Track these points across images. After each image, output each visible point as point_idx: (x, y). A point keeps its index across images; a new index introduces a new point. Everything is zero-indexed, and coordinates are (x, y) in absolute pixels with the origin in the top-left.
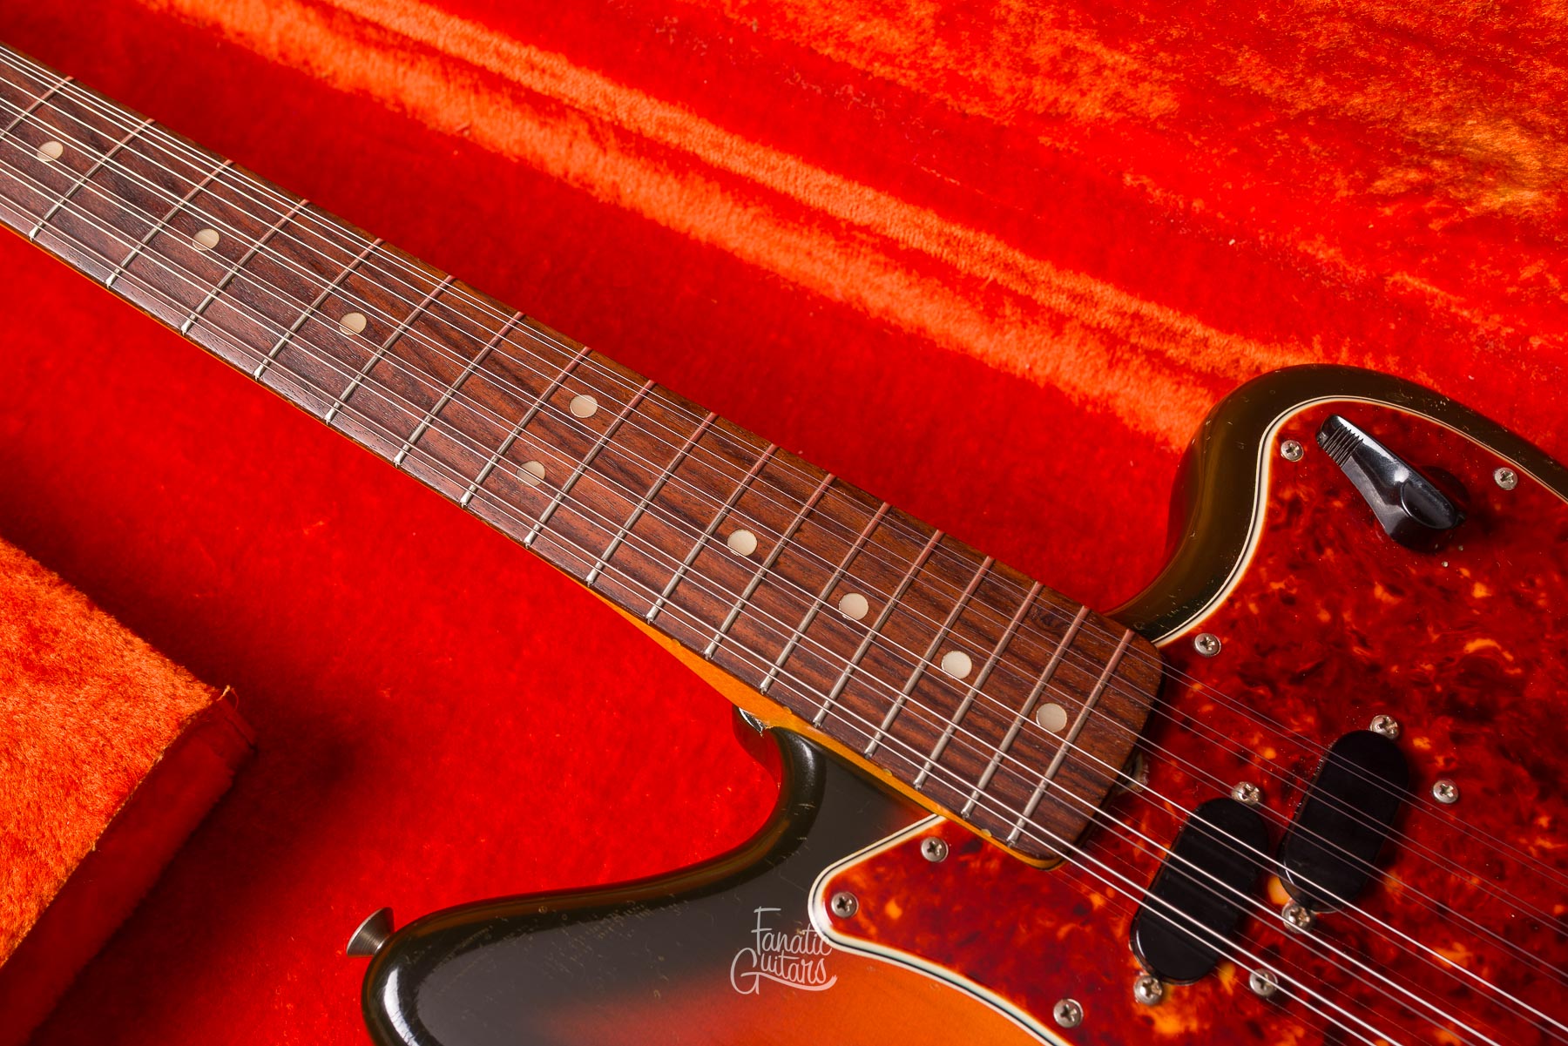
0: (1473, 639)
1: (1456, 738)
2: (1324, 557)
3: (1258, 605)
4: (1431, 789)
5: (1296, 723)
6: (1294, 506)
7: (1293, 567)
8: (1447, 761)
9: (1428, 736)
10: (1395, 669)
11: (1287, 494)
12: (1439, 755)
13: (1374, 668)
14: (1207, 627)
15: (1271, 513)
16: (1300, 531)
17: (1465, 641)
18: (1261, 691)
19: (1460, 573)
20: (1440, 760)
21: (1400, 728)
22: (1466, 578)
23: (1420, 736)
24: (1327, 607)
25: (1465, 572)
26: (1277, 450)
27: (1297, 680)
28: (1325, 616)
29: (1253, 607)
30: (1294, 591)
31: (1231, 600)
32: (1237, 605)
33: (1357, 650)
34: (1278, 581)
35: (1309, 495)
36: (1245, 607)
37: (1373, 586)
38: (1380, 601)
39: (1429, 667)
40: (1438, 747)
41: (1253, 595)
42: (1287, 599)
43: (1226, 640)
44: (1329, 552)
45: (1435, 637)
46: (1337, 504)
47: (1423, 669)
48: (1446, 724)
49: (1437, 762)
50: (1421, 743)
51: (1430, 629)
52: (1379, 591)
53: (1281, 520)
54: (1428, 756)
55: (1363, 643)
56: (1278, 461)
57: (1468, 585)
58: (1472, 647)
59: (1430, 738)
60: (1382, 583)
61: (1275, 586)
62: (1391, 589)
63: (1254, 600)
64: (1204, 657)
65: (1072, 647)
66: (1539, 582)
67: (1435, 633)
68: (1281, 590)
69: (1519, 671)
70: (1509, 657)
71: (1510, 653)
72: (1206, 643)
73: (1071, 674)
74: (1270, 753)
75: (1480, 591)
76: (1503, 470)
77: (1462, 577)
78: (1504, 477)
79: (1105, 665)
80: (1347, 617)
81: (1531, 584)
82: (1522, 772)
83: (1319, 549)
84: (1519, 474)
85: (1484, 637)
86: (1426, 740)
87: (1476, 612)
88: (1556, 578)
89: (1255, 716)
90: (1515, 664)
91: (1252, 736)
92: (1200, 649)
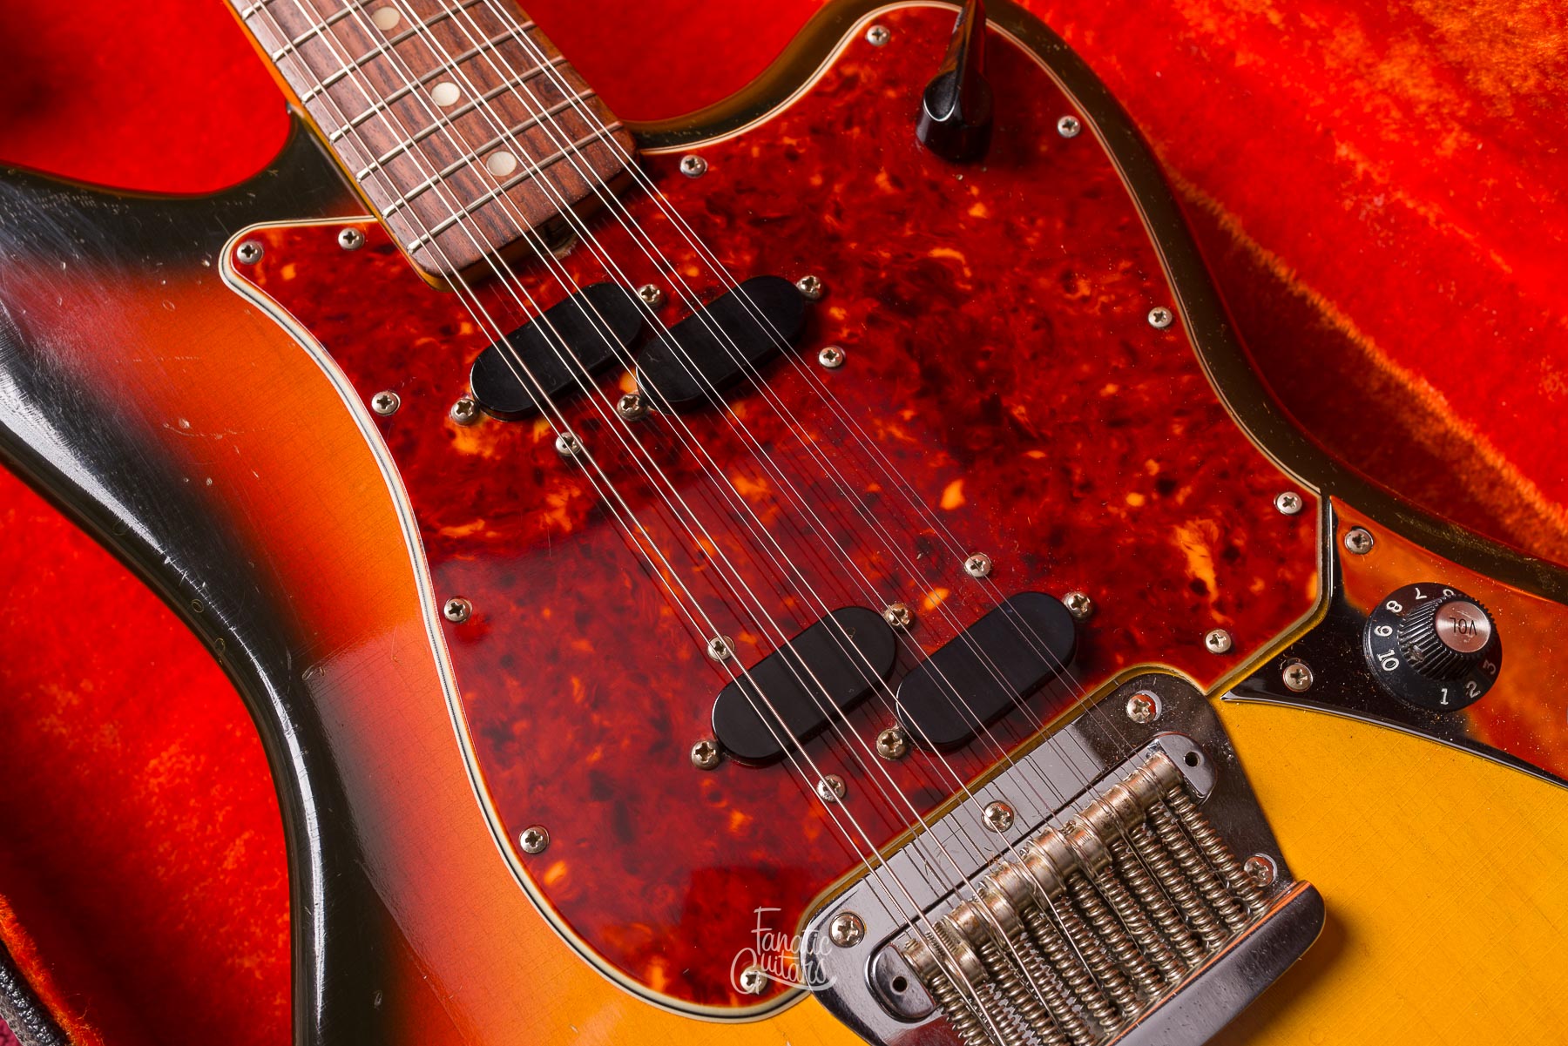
0: (943, 247)
1: (872, 320)
2: (848, 133)
3: (761, 152)
4: (820, 350)
5: (733, 256)
6: (850, 83)
7: (814, 131)
8: (850, 335)
9: (847, 309)
10: (853, 245)
11: (849, 71)
12: (847, 327)
13: (835, 238)
14: (701, 153)
15: (824, 81)
16: (839, 105)
17: (936, 246)
18: (718, 221)
19: (969, 189)
20: (845, 332)
21: (825, 291)
22: (972, 196)
23: (839, 307)
24: (824, 174)
25: (975, 191)
26: (865, 31)
27: (757, 222)
28: (817, 181)
29: (755, 151)
30: (802, 151)
31: (739, 139)
32: (743, 144)
33: (828, 218)
34: (792, 137)
35: (869, 78)
36: (749, 149)
37: (878, 172)
38: (877, 186)
39: (886, 255)
40: (851, 321)
41: (762, 141)
42: (791, 155)
43: (713, 169)
44: (856, 130)
45: (909, 233)
46: (891, 94)
47: (880, 255)
48: (871, 306)
49: (841, 332)
50: (837, 313)
51: (908, 225)
52: (882, 179)
53: (830, 90)
54: (837, 325)
55: (838, 214)
56: (861, 40)
57: (972, 201)
58: (938, 253)
59: (848, 312)
60: (887, 171)
61: (787, 141)
62: (893, 180)
63: (760, 146)
64: (683, 175)
65: (557, 117)
66: (1040, 222)
67: (911, 229)
68: (790, 146)
69: (969, 287)
70: (968, 273)
71: (972, 270)
72: (691, 164)
73: (541, 137)
74: (693, 272)
75: (978, 211)
76: (1070, 118)
77: (968, 193)
78: (1068, 125)
79: (576, 140)
80: (837, 188)
81: (1032, 221)
82: (915, 368)
83: (849, 125)
84: (1084, 127)
85: (955, 249)
86: (844, 312)
87: (962, 226)
88: (1059, 225)
89: (689, 235)
90: (969, 281)
91: (686, 253)
92: (684, 167)
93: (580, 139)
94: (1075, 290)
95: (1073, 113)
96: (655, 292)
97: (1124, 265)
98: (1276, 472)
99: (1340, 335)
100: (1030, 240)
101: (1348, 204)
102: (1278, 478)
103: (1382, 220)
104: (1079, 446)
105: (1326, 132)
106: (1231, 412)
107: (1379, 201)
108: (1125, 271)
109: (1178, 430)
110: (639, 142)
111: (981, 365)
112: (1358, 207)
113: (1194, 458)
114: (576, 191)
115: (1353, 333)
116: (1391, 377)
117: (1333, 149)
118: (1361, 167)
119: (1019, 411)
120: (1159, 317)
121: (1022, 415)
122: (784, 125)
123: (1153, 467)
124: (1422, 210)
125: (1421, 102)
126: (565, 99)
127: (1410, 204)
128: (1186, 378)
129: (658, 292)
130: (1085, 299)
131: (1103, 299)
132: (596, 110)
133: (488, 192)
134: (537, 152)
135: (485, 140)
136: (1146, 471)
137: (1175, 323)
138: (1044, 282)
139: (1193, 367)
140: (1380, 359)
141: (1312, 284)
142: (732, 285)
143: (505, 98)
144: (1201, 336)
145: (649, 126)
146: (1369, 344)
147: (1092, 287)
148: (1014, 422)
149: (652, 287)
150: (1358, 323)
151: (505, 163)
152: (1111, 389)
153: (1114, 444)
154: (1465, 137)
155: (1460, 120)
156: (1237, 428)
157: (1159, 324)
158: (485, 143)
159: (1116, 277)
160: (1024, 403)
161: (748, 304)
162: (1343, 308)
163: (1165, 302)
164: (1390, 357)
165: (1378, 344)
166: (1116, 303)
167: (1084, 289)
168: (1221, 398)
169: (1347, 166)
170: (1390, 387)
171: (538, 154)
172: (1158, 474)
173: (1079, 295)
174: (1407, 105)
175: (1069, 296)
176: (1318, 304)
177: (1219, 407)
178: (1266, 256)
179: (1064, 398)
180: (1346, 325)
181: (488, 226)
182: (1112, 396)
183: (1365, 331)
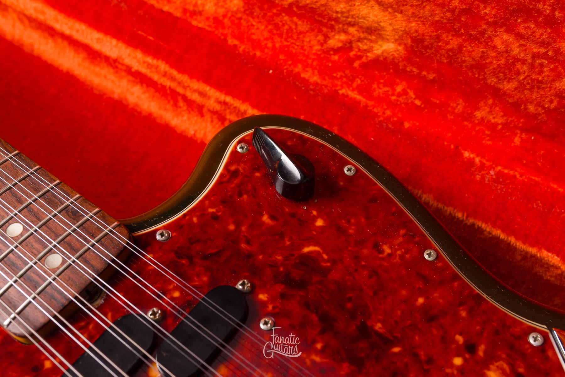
0: (308, 246)
1: (283, 296)
2: (241, 199)
3: (198, 219)
4: (259, 322)
5: (197, 280)
6: (235, 174)
7: (224, 202)
8: (274, 308)
9: (267, 293)
10: (261, 257)
11: (233, 168)
12: (271, 304)
13: (250, 256)
14: (166, 228)
15: (222, 175)
16: (233, 186)
17: (304, 246)
18: (184, 262)
19: (312, 213)
20: (270, 307)
21: (252, 286)
22: (314, 215)
23: (263, 293)
24: (234, 223)
25: (315, 213)
26: (235, 147)
27: (205, 257)
28: (232, 227)
29: (195, 220)
30: (220, 214)
31: (185, 215)
32: (187, 218)
33: (243, 245)
34: (212, 208)
35: (244, 169)
36: (191, 219)
37: (263, 215)
38: (264, 222)
39: (279, 258)
40: (272, 299)
41: (197, 214)
42: (215, 217)
43: (175, 234)
44: (245, 197)
45: (288, 243)
46: (258, 174)
47: (276, 258)
48: (280, 288)
49: (268, 307)
50: (263, 297)
51: (286, 239)
52: (265, 218)
53: (225, 179)
54: (264, 304)
55: (248, 242)
56: (234, 152)
57: (315, 219)
58: (306, 250)
59: (268, 295)
60: (268, 214)
61: (211, 210)
62: (272, 217)
63: (197, 216)
64: (159, 242)
65: (81, 227)
66: (353, 221)
67: (289, 241)
68: (213, 212)
69: (328, 264)
70: (325, 256)
71: (327, 255)
72: (162, 235)
73: (74, 240)
74: (177, 294)
75: (320, 223)
76: (349, 166)
77: (312, 215)
78: (349, 170)
79: (95, 238)
80: (244, 228)
81: (348, 221)
82: (314, 318)
83: (240, 195)
84: (357, 169)
85: (314, 246)
86: (266, 295)
87: (314, 233)
88: (363, 220)
89: (169, 274)
90: (328, 261)
91: (170, 285)
92: (158, 237)
93: (97, 236)
94: (383, 252)
95: (350, 163)
96: (158, 312)
97: (402, 232)
98: (522, 323)
99: (497, 238)
100: (351, 231)
101: (478, 177)
102: (524, 326)
103: (496, 181)
104: (417, 338)
105: (456, 147)
106: (485, 296)
107: (492, 172)
108: (404, 235)
109: (464, 314)
110: (130, 229)
111: (349, 305)
112: (483, 177)
113: (478, 328)
114: (100, 266)
115: (502, 236)
116: (527, 253)
117: (462, 154)
118: (477, 160)
119: (378, 326)
120: (429, 255)
121: (380, 328)
122: (207, 202)
123: (460, 339)
124: (512, 173)
125: (498, 124)
126: (84, 216)
127: (506, 171)
128: (456, 284)
129: (160, 312)
130: (389, 255)
131: (399, 252)
132: (103, 218)
133: (47, 279)
134: (73, 249)
135: (41, 250)
136: (457, 342)
137: (438, 256)
138: (365, 251)
139: (456, 277)
140: (520, 245)
141: (475, 218)
142: (200, 296)
143: (50, 224)
144: (453, 260)
145: (134, 220)
146: (512, 240)
147: (390, 247)
148: (377, 333)
149: (155, 309)
150: (503, 231)
151: (55, 260)
152: (421, 300)
153: (435, 332)
154: (524, 136)
155: (520, 129)
156: (492, 304)
157: (431, 259)
158: (42, 252)
159: (401, 240)
160: (379, 321)
161: (212, 306)
162: (494, 226)
163: (429, 246)
164: (524, 243)
165: (517, 239)
166: (406, 253)
167: (387, 250)
168: (478, 290)
169: (471, 162)
170: (526, 257)
171: (73, 251)
172: (464, 342)
173: (386, 254)
174: (492, 127)
175: (381, 255)
176: (481, 226)
177: (478, 296)
178: (449, 210)
179: (399, 312)
180: (498, 233)
181: (50, 300)
182: (423, 304)
183: (509, 234)
